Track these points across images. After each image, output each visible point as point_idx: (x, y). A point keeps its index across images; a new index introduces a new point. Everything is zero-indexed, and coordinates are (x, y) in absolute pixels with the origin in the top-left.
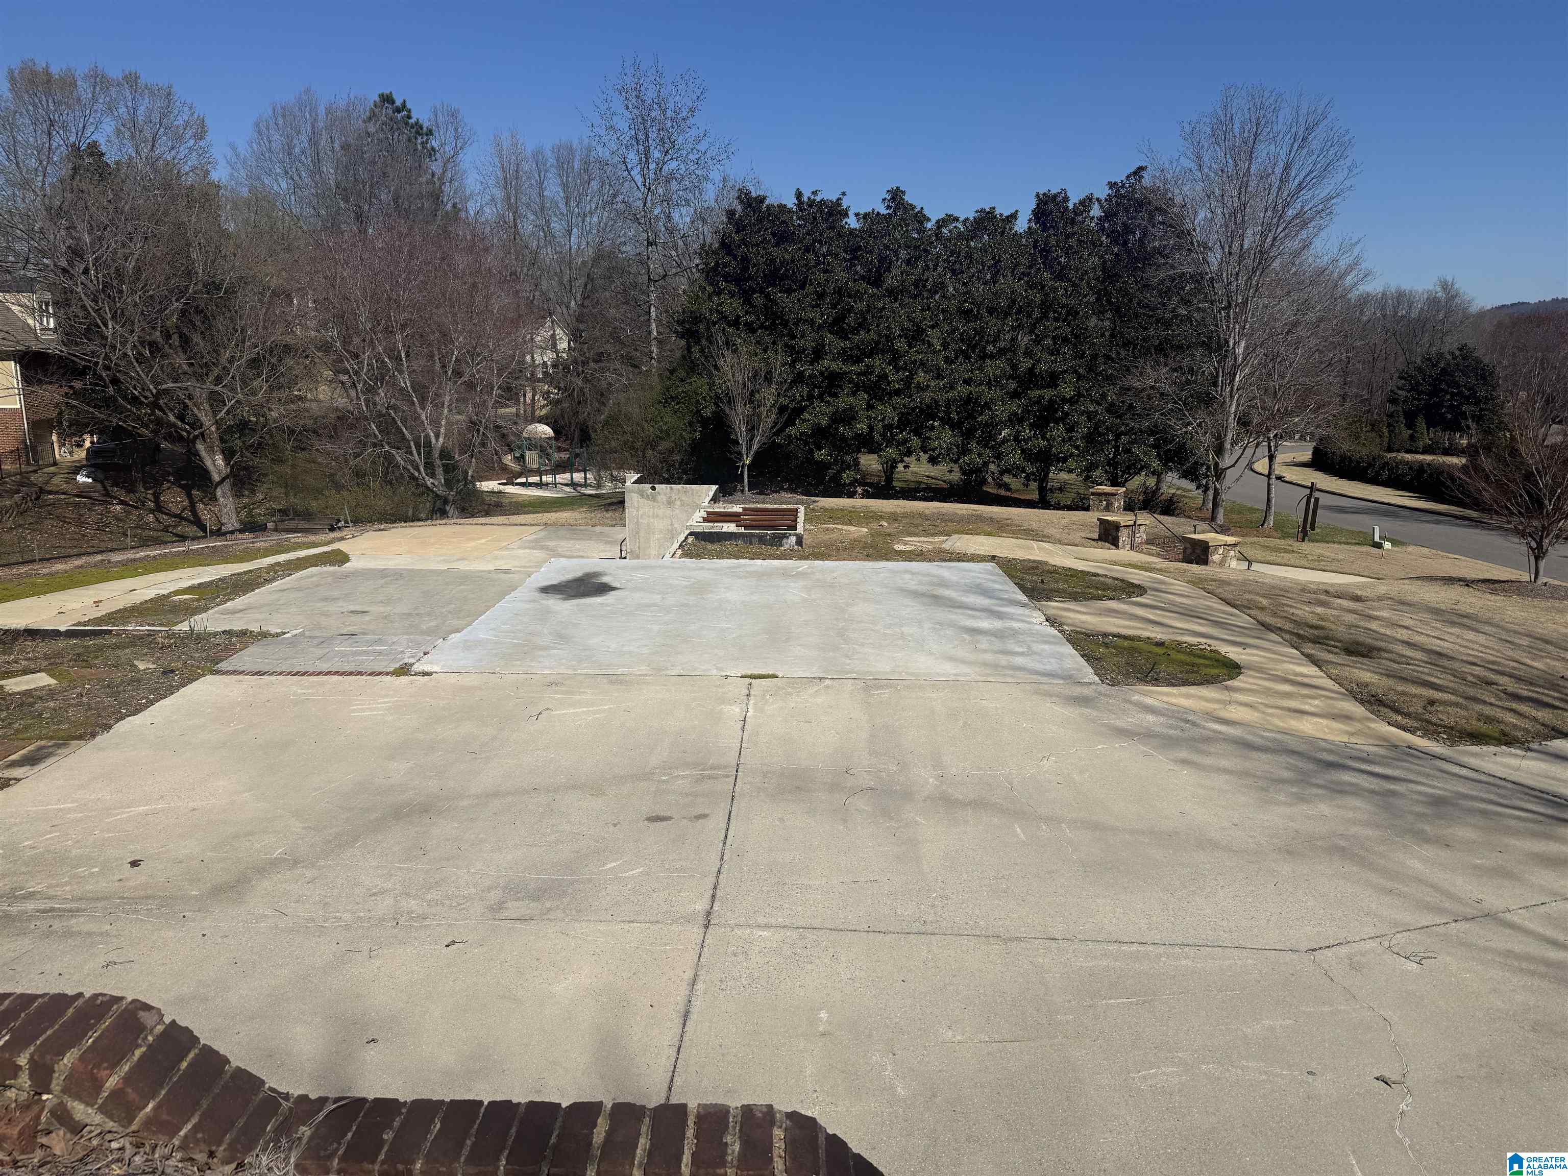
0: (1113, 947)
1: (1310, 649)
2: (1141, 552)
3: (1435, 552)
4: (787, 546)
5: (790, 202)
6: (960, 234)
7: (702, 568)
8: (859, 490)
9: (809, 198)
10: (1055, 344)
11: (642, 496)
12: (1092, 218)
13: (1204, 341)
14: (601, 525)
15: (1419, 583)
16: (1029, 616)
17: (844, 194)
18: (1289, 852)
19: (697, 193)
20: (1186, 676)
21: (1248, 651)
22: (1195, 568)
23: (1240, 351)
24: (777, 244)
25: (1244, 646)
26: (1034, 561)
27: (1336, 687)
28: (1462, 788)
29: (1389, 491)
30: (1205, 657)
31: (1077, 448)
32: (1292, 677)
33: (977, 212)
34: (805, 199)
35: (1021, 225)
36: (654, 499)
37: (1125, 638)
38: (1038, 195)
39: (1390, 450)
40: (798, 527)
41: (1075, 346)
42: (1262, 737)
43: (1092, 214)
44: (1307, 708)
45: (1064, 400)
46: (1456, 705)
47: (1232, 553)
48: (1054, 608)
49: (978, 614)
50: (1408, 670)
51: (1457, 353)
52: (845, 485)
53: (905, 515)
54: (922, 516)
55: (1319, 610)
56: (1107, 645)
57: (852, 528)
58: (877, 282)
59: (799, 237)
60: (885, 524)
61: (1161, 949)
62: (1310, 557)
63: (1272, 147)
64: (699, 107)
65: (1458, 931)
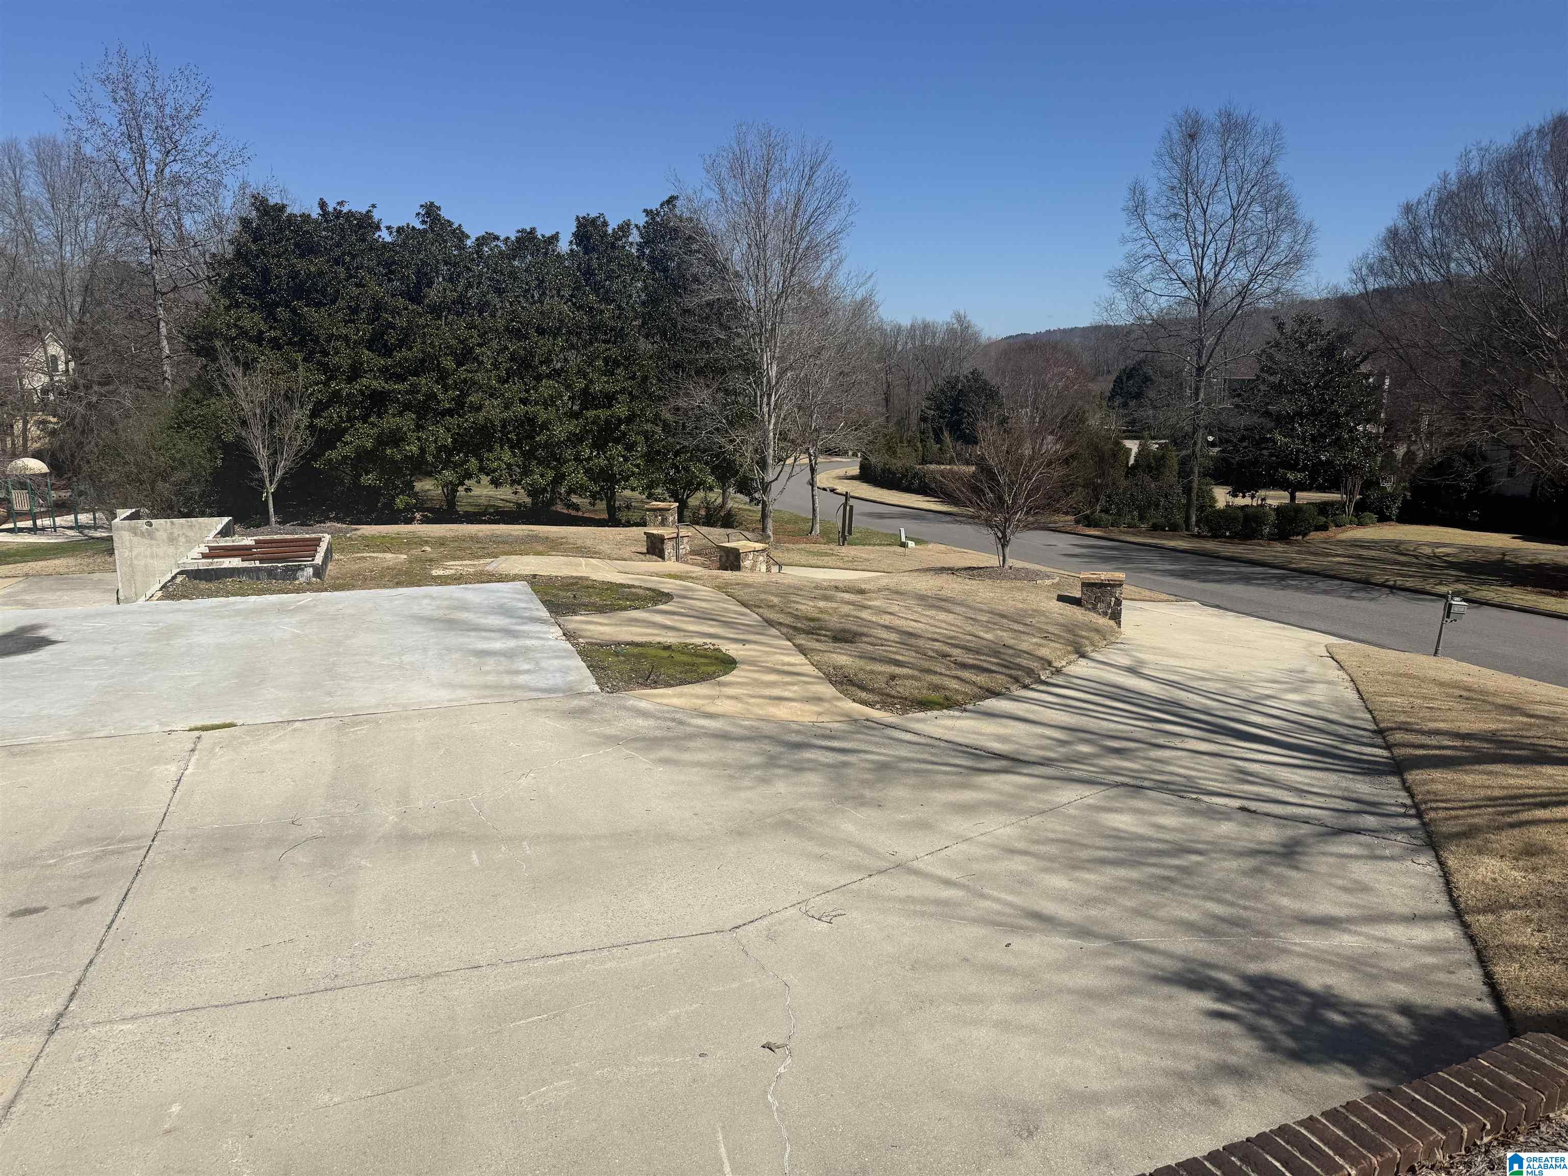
0: (539, 964)
1: (801, 640)
2: (686, 562)
3: (949, 547)
4: (302, 580)
5: (315, 213)
6: (501, 253)
7: (179, 610)
8: (418, 516)
9: (335, 209)
10: (606, 365)
11: (136, 534)
12: (631, 244)
13: (740, 364)
14: (100, 571)
15: (916, 574)
16: (545, 633)
17: (374, 206)
18: (740, 834)
19: (212, 199)
20: (683, 676)
21: (747, 646)
22: (728, 575)
23: (773, 373)
24: (302, 256)
25: (744, 642)
26: (576, 577)
27: (816, 672)
28: (904, 752)
29: (920, 497)
30: (706, 657)
31: (638, 466)
32: (779, 667)
33: (518, 231)
34: (330, 209)
35: (564, 246)
36: (150, 535)
37: (637, 645)
38: (578, 218)
39: (924, 462)
40: (317, 557)
41: (626, 368)
42: (741, 726)
43: (630, 239)
44: (786, 694)
45: (620, 421)
46: (912, 677)
47: (761, 558)
48: (576, 622)
49: (493, 635)
50: (880, 651)
51: (970, 376)
52: (400, 511)
53: (455, 539)
54: (474, 539)
55: (821, 604)
56: (617, 654)
57: (389, 556)
58: (415, 296)
59: (326, 248)
60: (428, 549)
61: (587, 956)
62: (846, 559)
63: (784, 183)
64: (204, 105)
65: (870, 885)
